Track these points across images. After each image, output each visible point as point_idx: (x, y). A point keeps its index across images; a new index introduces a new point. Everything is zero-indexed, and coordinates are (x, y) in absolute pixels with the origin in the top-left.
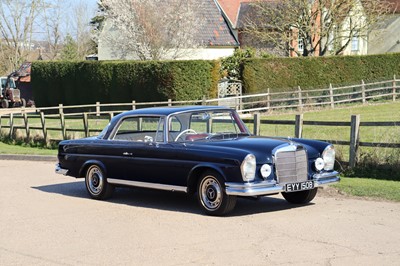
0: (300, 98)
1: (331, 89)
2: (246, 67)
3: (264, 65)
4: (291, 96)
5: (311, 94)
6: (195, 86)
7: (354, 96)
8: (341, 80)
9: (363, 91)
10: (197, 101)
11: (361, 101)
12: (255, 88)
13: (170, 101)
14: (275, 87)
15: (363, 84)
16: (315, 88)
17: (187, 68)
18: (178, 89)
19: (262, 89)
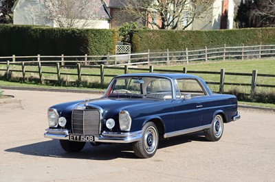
0: (168, 57)
1: (187, 51)
2: (134, 35)
3: (146, 34)
4: (161, 55)
5: (175, 54)
6: (102, 46)
7: (200, 57)
8: (192, 46)
9: (206, 53)
10: (103, 56)
11: (204, 60)
12: (140, 49)
13: (86, 55)
14: (153, 49)
15: (206, 49)
16: (177, 50)
17: (97, 34)
18: (91, 48)
19: (145, 50)
